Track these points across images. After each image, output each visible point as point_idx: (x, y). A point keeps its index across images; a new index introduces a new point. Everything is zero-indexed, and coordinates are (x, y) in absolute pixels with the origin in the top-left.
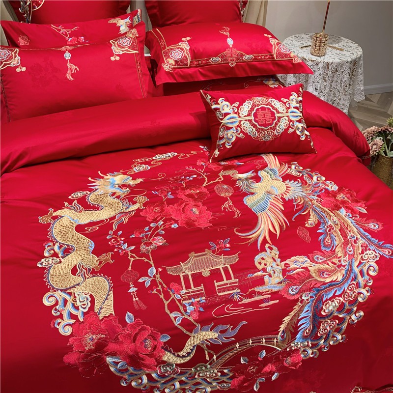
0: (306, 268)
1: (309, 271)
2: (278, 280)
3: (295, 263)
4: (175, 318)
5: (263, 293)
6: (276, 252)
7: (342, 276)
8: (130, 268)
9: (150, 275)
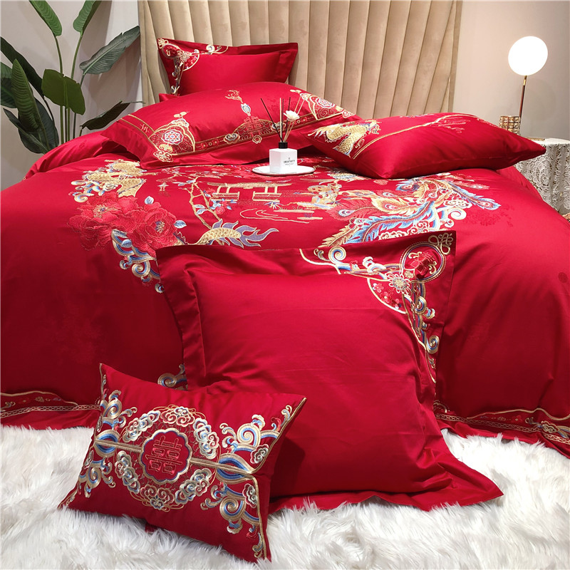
0: (368, 199)
1: (371, 201)
2: (330, 201)
3: (357, 194)
4: (197, 209)
5: (306, 208)
6: (338, 187)
7: (412, 212)
8: (170, 178)
9: (187, 182)
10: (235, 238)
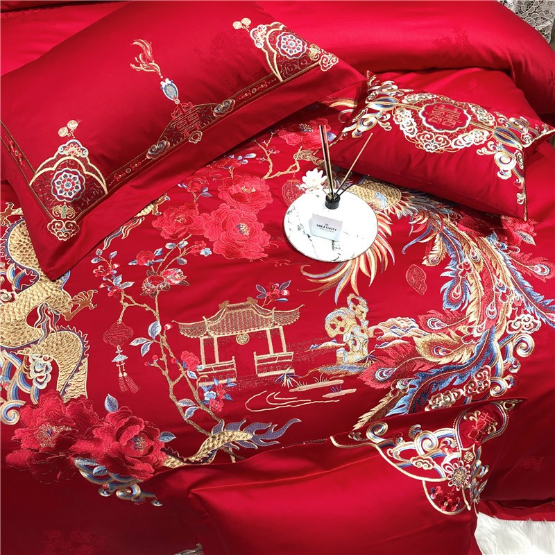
0: (410, 340)
1: (414, 344)
2: (359, 357)
3: (393, 330)
4: (185, 409)
5: (331, 376)
6: (363, 308)
7: (469, 356)
8: (120, 320)
9: (150, 335)
10: (245, 439)
